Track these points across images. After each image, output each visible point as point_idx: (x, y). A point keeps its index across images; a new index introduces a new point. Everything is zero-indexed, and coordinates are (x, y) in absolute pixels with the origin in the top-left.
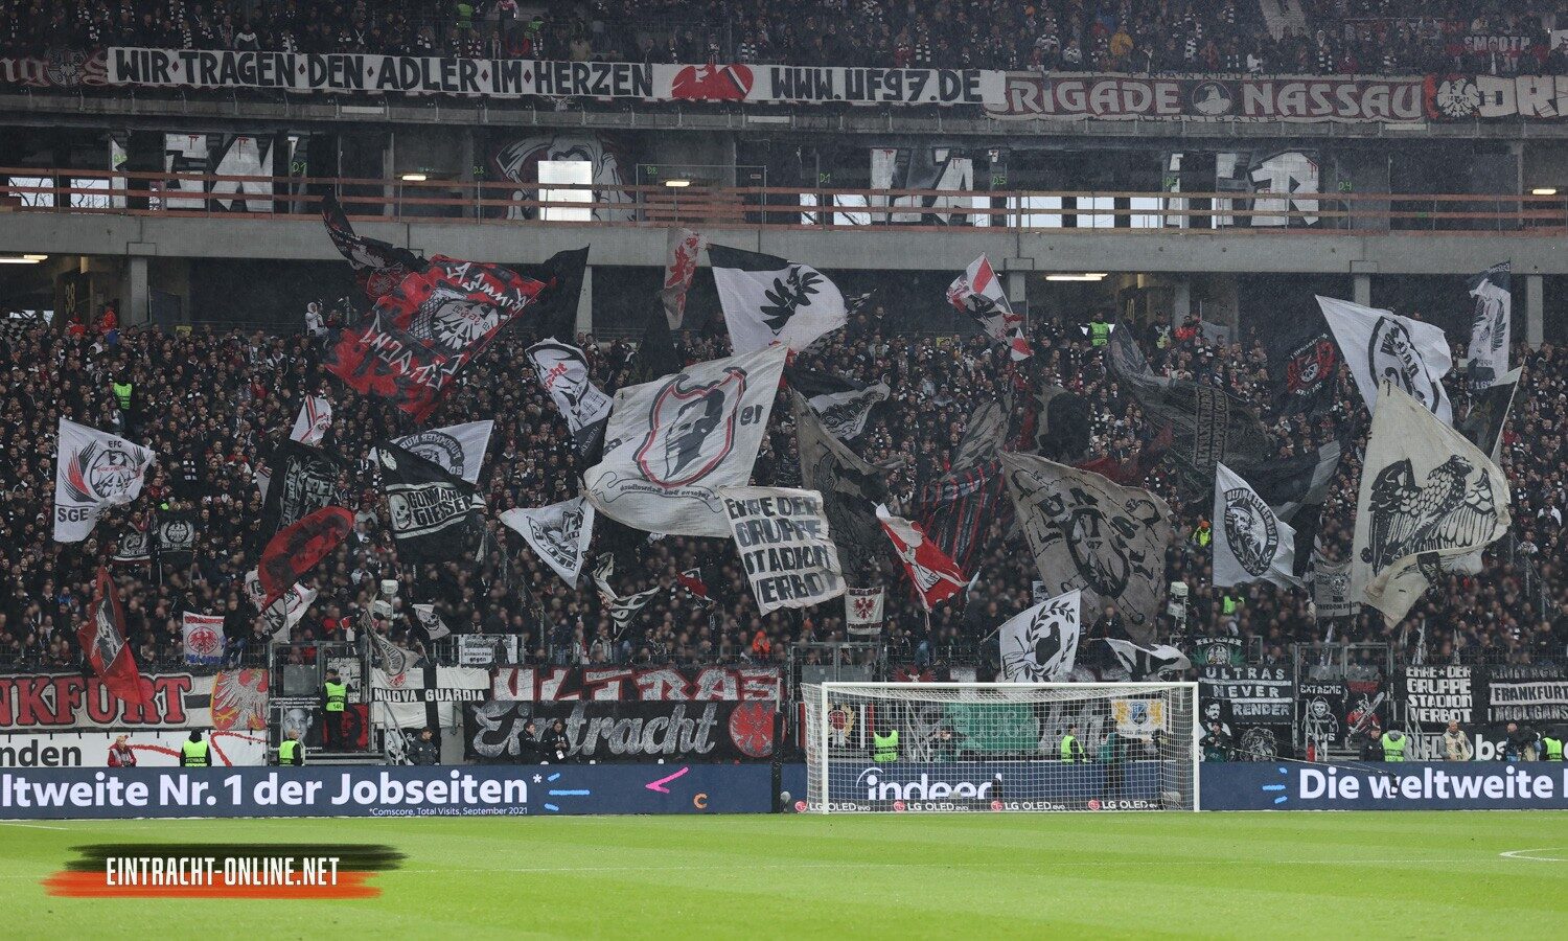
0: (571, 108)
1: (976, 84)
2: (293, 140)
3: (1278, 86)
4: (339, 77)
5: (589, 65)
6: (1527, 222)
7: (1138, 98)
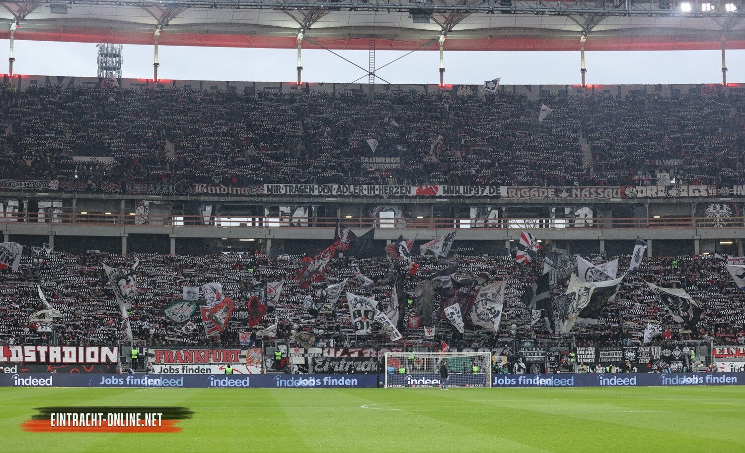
0: (388, 198)
1: (499, 190)
2: (313, 207)
3: (582, 189)
4: (326, 191)
5: (394, 186)
6: (650, 225)
7: (543, 193)
